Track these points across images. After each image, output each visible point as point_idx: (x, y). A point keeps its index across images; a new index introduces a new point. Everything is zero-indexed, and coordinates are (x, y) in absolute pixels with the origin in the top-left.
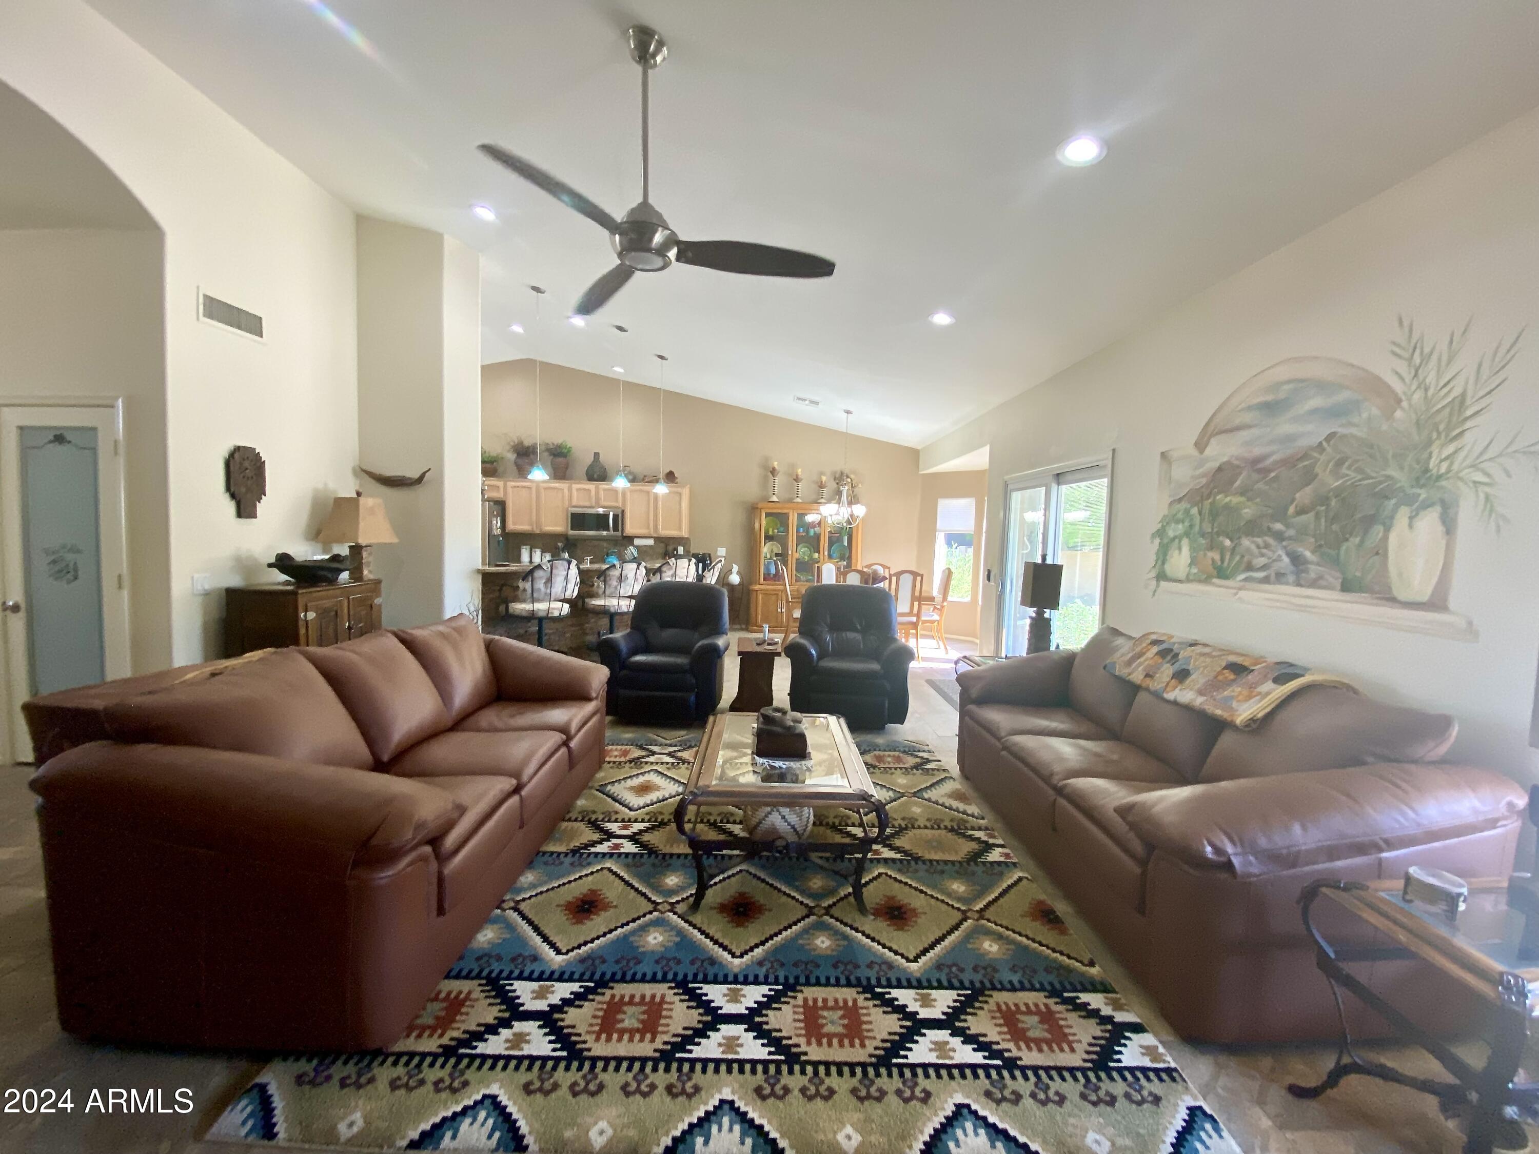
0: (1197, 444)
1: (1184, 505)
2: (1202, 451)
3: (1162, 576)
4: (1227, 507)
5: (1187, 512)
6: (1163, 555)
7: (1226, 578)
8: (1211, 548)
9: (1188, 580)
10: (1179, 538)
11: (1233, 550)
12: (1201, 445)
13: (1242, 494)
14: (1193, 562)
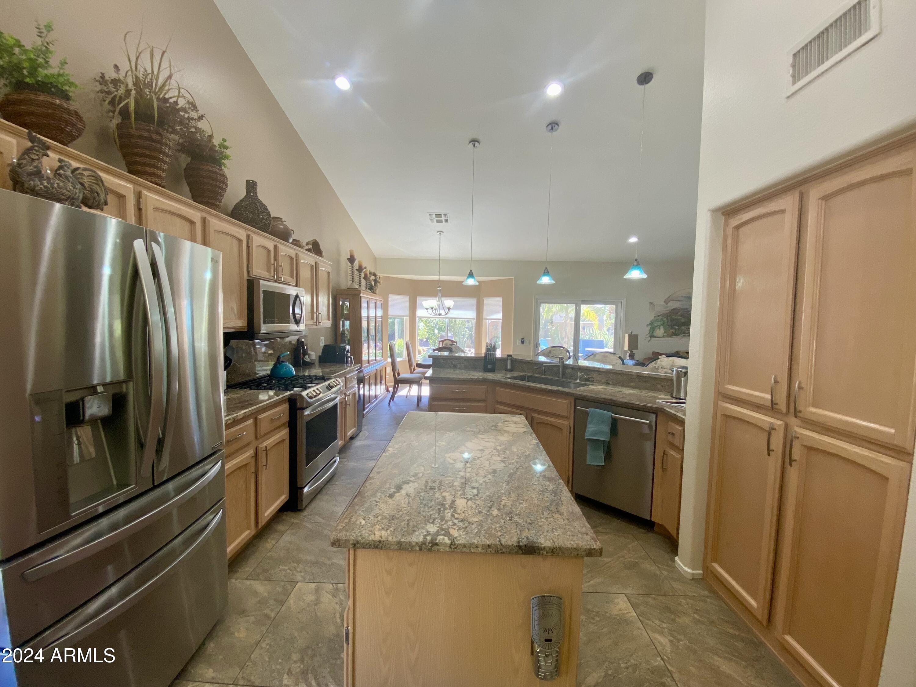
0: (665, 302)
1: (660, 317)
2: (667, 304)
3: (652, 336)
4: (676, 319)
5: (662, 319)
6: (652, 330)
7: (677, 336)
8: (672, 328)
9: (663, 337)
10: (659, 326)
11: (679, 329)
12: (666, 302)
13: (681, 316)
14: (665, 332)
